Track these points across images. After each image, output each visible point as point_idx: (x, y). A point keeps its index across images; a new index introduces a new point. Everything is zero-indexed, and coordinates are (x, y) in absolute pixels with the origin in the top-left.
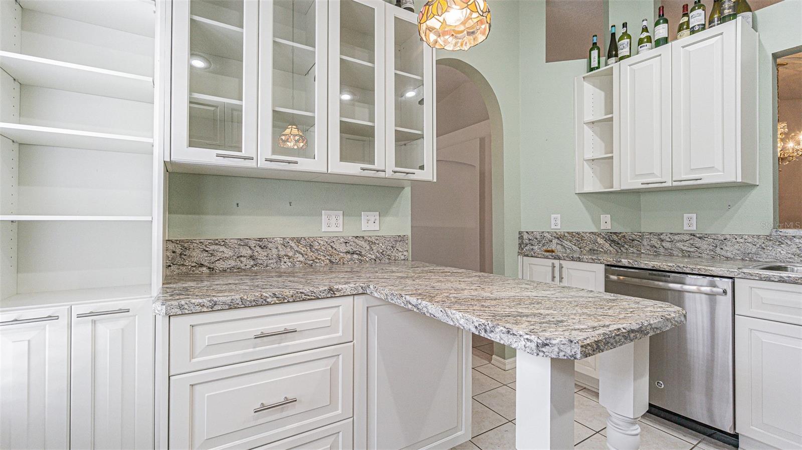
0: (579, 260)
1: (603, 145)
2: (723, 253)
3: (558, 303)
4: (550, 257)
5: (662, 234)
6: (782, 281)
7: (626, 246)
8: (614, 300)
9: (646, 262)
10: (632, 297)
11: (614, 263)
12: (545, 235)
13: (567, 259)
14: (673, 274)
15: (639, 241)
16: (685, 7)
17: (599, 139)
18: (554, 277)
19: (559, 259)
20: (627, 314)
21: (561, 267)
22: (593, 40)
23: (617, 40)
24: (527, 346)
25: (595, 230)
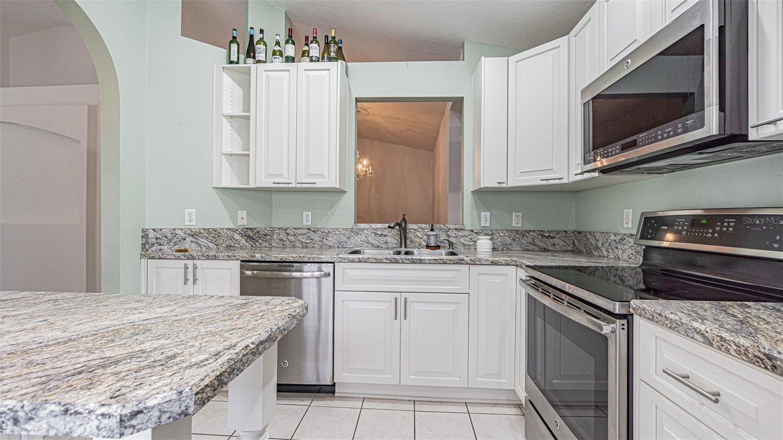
0: (215, 258)
1: (241, 141)
2: (327, 243)
3: (176, 324)
4: (183, 257)
5: (288, 229)
6: (360, 261)
7: (260, 241)
8: (245, 304)
9: (276, 255)
10: (263, 297)
11: (249, 258)
12: (177, 232)
13: (202, 258)
14: (296, 264)
15: (270, 236)
16: (307, 38)
17: (236, 134)
18: (186, 280)
19: (193, 258)
20: (257, 320)
21: (195, 268)
22: (233, 34)
23: (255, 44)
24: (102, 426)
25: (232, 226)
